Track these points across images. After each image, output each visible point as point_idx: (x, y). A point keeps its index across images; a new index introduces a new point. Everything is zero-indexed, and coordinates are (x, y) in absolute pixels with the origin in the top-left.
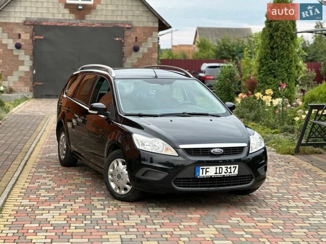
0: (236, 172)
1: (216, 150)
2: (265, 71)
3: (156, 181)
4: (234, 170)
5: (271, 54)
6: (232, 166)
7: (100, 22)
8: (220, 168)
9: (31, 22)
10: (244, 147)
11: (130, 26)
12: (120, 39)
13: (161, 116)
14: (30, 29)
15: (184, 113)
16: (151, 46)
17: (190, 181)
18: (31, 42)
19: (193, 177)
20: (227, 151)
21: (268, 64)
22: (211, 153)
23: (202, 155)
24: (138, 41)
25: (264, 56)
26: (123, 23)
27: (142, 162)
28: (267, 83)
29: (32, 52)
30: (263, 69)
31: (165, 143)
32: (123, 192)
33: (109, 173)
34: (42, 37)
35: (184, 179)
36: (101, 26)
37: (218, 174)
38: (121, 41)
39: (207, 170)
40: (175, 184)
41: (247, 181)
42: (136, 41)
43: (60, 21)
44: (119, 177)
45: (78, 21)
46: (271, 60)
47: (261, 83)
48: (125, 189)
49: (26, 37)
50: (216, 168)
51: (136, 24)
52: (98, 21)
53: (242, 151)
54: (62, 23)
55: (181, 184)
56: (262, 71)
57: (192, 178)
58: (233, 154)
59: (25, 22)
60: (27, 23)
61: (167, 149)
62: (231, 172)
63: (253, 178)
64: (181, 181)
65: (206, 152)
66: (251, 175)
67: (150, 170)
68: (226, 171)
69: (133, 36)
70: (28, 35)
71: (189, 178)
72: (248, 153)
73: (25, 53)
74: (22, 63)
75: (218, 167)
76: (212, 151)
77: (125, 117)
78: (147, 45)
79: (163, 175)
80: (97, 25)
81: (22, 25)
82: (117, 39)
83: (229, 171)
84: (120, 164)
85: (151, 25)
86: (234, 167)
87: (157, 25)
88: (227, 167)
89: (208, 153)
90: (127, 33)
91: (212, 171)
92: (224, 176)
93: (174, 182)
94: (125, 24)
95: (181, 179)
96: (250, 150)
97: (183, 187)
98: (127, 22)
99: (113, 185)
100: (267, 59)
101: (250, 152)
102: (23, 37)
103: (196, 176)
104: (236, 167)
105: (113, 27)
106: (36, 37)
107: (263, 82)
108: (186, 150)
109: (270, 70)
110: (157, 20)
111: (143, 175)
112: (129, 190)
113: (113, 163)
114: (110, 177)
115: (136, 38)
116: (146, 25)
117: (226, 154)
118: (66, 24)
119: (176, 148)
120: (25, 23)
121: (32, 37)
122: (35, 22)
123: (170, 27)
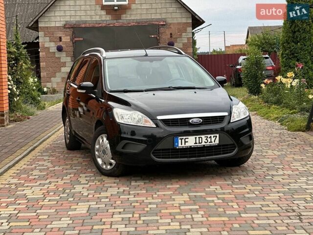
0: (217, 142)
1: (195, 120)
2: (287, 54)
3: (135, 154)
4: (214, 140)
5: (293, 37)
6: (212, 136)
7: (135, 21)
8: (199, 138)
9: (70, 25)
10: (224, 116)
11: (165, 23)
12: (156, 36)
13: (146, 91)
14: (70, 32)
15: (169, 87)
16: (186, 41)
17: (169, 152)
18: (71, 44)
19: (172, 147)
20: (206, 120)
21: (290, 48)
22: (189, 123)
23: (181, 126)
24: (173, 37)
25: (286, 40)
26: (158, 20)
27: (123, 135)
28: (290, 67)
29: (72, 54)
30: (286, 53)
31: (144, 116)
32: (109, 167)
33: (95, 149)
34: (81, 39)
35: (163, 150)
36: (136, 24)
37: (198, 144)
38: (157, 38)
39: (186, 140)
40: (154, 155)
41: (230, 150)
42: (171, 37)
43: (98, 22)
44: (104, 152)
45: (115, 21)
46: (293, 44)
47: (284, 67)
48: (111, 164)
49: (66, 39)
50: (196, 138)
51: (169, 21)
53: (223, 120)
54: (100, 24)
55: (160, 155)
56: (284, 55)
57: (172, 149)
58: (213, 123)
59: (65, 25)
60: (67, 27)
61: (146, 121)
62: (211, 142)
63: (235, 147)
64: (160, 153)
65: (185, 122)
66: (234, 144)
67: (129, 143)
68: (206, 141)
69: (168, 33)
70: (69, 37)
71: (169, 149)
72: (229, 122)
73: (66, 55)
74: (64, 65)
75: (197, 137)
76: (190, 121)
77: (110, 93)
78: (182, 40)
79: (141, 147)
80: (132, 24)
81: (62, 28)
82: (153, 36)
83: (209, 140)
84: (105, 139)
85: (184, 20)
86: (214, 137)
87: (190, 21)
88: (207, 137)
89: (186, 123)
90: (162, 30)
91: (192, 141)
92: (204, 145)
93: (153, 153)
94: (160, 22)
95: (160, 150)
96: (232, 118)
97: (163, 158)
98: (161, 20)
99: (100, 161)
100: (289, 43)
101: (231, 121)
102: (63, 39)
103: (175, 146)
104: (216, 136)
105: (148, 25)
106: (76, 39)
107: (286, 66)
108: (164, 121)
109: (293, 54)
110: (190, 15)
111: (123, 148)
112: (114, 165)
113: (98, 138)
114: (97, 153)
115: (171, 34)
116: (180, 21)
117: (205, 124)
118: (104, 25)
119: (154, 119)
120: (65, 27)
121: (72, 40)
122: (75, 24)
123: (203, 22)
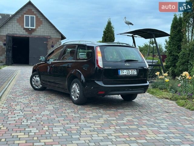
11: (50, 38)
24: (53, 43)
26: (47, 36)
38: (46, 43)
43: (22, 35)
45: (29, 35)
51: (52, 37)
52: (37, 35)
78: (57, 45)
80: (37, 37)
85: (58, 37)
87: (60, 37)
90: (49, 40)
98: (49, 36)
110: (61, 35)
115: (52, 42)
116: (56, 37)
118: (24, 36)
123: (66, 38)
